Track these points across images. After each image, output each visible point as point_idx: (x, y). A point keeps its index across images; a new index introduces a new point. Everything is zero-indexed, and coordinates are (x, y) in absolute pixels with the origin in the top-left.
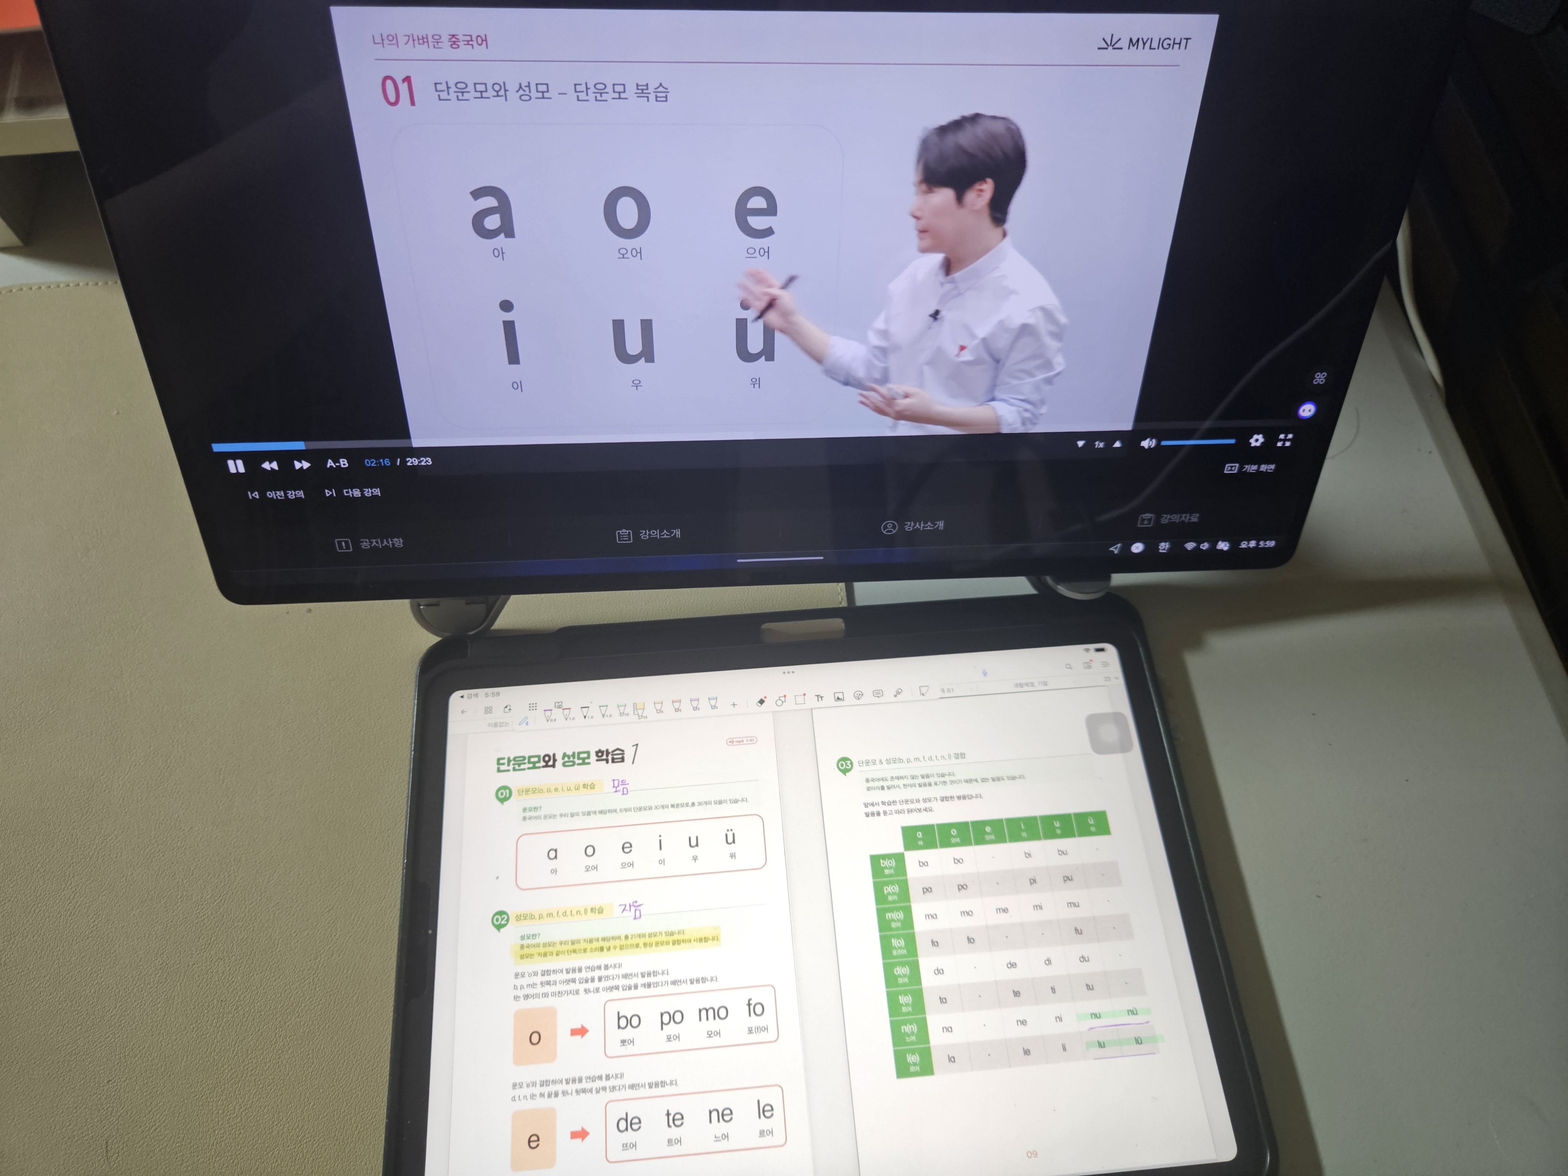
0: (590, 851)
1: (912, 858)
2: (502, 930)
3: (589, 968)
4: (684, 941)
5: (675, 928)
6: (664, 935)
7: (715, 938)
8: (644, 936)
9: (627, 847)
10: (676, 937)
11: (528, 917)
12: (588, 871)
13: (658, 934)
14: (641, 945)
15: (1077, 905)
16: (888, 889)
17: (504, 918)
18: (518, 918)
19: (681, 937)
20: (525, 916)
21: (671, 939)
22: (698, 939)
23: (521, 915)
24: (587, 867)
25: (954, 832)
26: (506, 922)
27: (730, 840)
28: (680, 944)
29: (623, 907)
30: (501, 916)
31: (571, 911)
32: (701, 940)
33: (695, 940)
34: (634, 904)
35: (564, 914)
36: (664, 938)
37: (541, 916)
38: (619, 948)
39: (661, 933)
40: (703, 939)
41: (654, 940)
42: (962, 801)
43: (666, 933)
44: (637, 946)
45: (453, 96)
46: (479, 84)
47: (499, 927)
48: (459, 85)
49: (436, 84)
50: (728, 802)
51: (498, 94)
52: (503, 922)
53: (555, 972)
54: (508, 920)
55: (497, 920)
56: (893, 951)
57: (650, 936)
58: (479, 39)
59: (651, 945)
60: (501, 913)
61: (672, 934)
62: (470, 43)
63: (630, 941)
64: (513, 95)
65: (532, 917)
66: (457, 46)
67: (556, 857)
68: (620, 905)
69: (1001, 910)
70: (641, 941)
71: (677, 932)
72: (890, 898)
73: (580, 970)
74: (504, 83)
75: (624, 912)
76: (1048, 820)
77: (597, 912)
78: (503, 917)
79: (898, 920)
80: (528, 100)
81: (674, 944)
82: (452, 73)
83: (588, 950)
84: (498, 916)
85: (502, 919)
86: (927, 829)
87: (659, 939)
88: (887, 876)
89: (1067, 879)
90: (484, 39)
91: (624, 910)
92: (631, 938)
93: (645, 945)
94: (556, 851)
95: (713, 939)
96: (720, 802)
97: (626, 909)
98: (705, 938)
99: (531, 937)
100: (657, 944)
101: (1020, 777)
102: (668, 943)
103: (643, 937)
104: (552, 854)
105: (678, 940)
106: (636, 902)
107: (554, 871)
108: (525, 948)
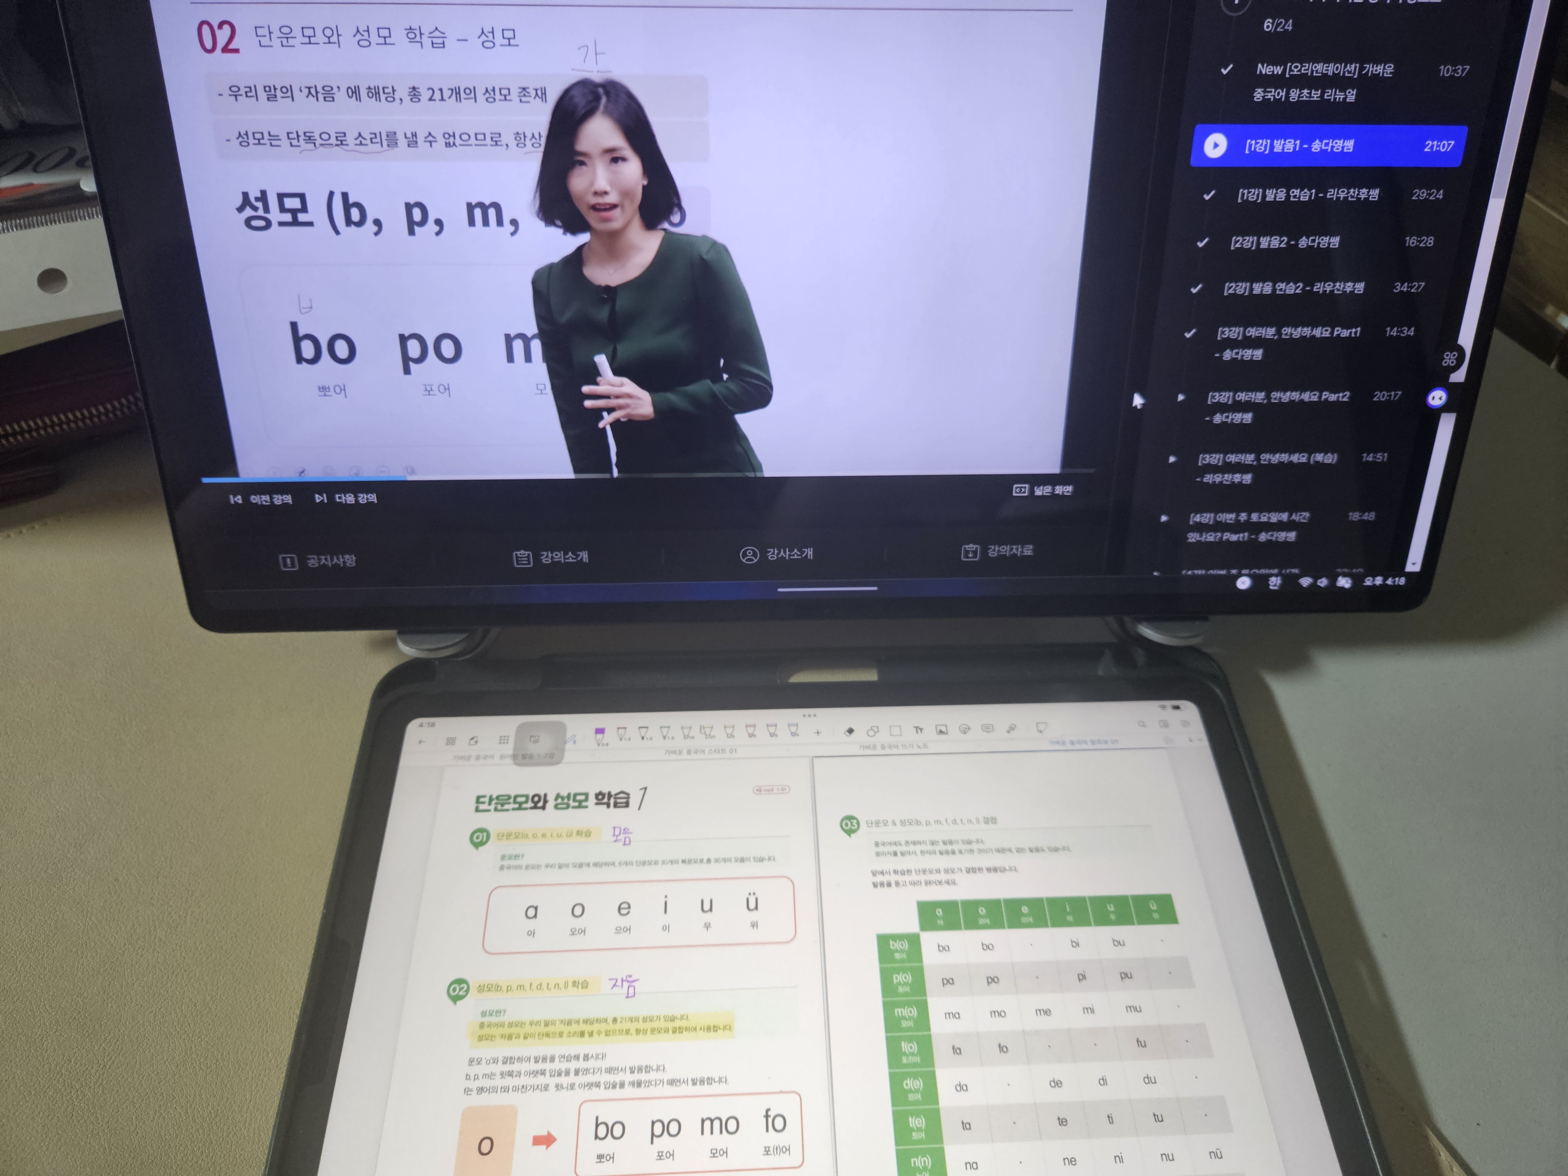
0: (578, 910)
1: (929, 940)
2: (459, 1003)
3: (564, 1057)
4: (687, 1029)
5: (677, 1013)
6: (662, 1019)
7: (728, 1028)
8: (637, 1020)
9: (624, 909)
10: (678, 1023)
11: (493, 989)
12: (573, 934)
13: (655, 1018)
14: (633, 1031)
15: (1138, 1009)
16: (898, 978)
17: (463, 988)
18: (480, 989)
19: (683, 1024)
20: (489, 987)
21: (670, 1025)
22: (706, 1028)
23: (484, 986)
24: (574, 930)
26: (465, 993)
27: (752, 905)
28: (682, 1032)
29: (613, 982)
30: (459, 985)
31: (548, 985)
32: (709, 1029)
33: (701, 1028)
34: (628, 979)
35: (539, 987)
36: (663, 1024)
37: (509, 988)
38: (603, 1033)
39: (658, 1018)
40: (712, 1027)
41: (649, 1026)
42: (993, 874)
43: (665, 1017)
44: (628, 1032)
47: (456, 999)
50: (752, 860)
52: (462, 993)
53: (520, 1059)
54: (467, 991)
55: (454, 990)
56: (903, 1058)
57: (645, 1020)
59: (645, 1032)
60: (459, 982)
61: (673, 1019)
63: (618, 1026)
65: (498, 988)
67: (535, 916)
68: (610, 980)
69: (1042, 1012)
70: (633, 1026)
71: (679, 1016)
72: (900, 990)
73: (552, 1059)
75: (615, 987)
77: (580, 990)
78: (461, 986)
79: (911, 1018)
81: (674, 1032)
83: (565, 1035)
84: (456, 986)
85: (460, 990)
87: (655, 1025)
88: (897, 962)
89: (1125, 976)
91: (614, 985)
92: (621, 1022)
93: (638, 1031)
94: (536, 908)
95: (725, 1028)
96: (742, 860)
97: (617, 984)
98: (714, 1026)
99: (494, 1014)
100: (653, 1031)
101: (1064, 849)
102: (666, 1031)
103: (635, 1021)
104: (531, 912)
105: (680, 1028)
106: (630, 976)
107: (532, 934)
108: (485, 1027)
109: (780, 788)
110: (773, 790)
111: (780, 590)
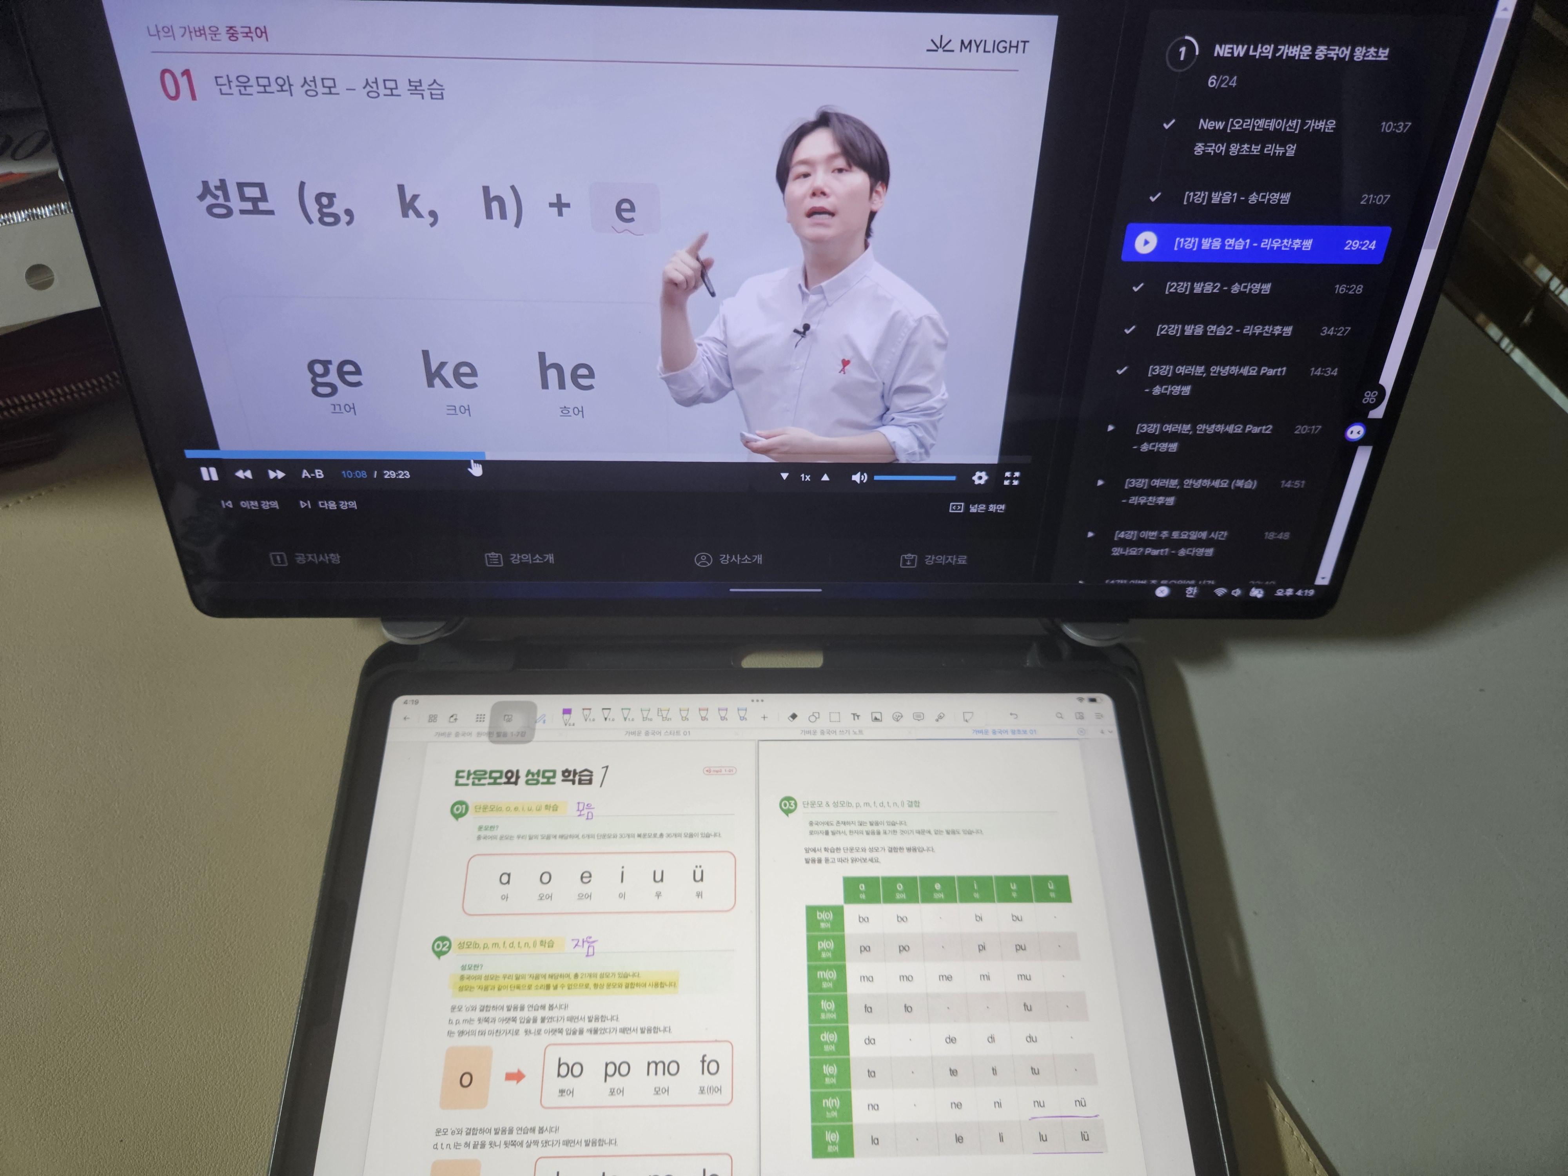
0: (546, 878)
1: (852, 912)
2: (442, 957)
3: (532, 1007)
4: (638, 985)
5: (629, 970)
6: (617, 976)
7: (673, 985)
8: (596, 976)
9: (586, 877)
10: (630, 980)
11: (472, 946)
12: (541, 899)
13: (611, 975)
14: (591, 986)
15: (1028, 978)
16: (822, 945)
17: (446, 944)
18: (461, 946)
19: (635, 980)
20: (469, 944)
21: (624, 981)
22: (654, 984)
23: (464, 943)
24: (541, 896)
25: (900, 887)
26: (447, 949)
27: (698, 877)
28: (634, 987)
29: (575, 942)
30: (443, 942)
31: (519, 943)
32: (656, 985)
33: (650, 984)
34: (588, 940)
35: (511, 945)
36: (617, 980)
37: (486, 946)
38: (567, 987)
39: (614, 974)
40: (659, 984)
41: (605, 981)
42: (912, 854)
43: (619, 974)
44: (587, 986)
45: (235, 90)
46: (262, 78)
47: (439, 954)
48: (241, 79)
49: (216, 78)
50: (700, 836)
51: (282, 88)
52: (444, 949)
53: (495, 1008)
54: (449, 947)
55: (438, 946)
56: (822, 1014)
57: (602, 976)
58: (258, 31)
59: (602, 986)
60: (443, 939)
61: (626, 976)
62: (249, 35)
63: (579, 981)
64: (298, 90)
65: (476, 945)
66: (235, 39)
67: (508, 882)
68: (573, 940)
69: (944, 977)
70: (591, 981)
71: (631, 974)
72: (824, 955)
73: (523, 1009)
74: (288, 77)
75: (577, 947)
76: (1005, 881)
77: (547, 945)
78: (444, 943)
79: (830, 980)
80: (315, 96)
81: (627, 987)
82: (232, 67)
83: (533, 987)
84: (439, 942)
85: (444, 946)
86: (871, 882)
87: (611, 980)
88: (822, 930)
89: (1020, 948)
90: (263, 30)
91: (576, 945)
92: (581, 977)
93: (595, 986)
94: (509, 875)
95: (670, 985)
96: (691, 836)
97: (579, 944)
98: (661, 983)
99: (473, 968)
100: (609, 986)
101: (977, 832)
102: (620, 986)
103: (594, 977)
104: (505, 879)
105: (632, 984)
106: (590, 938)
107: (505, 898)
108: (465, 979)
109: (727, 769)
110: (721, 771)
111: (731, 590)
